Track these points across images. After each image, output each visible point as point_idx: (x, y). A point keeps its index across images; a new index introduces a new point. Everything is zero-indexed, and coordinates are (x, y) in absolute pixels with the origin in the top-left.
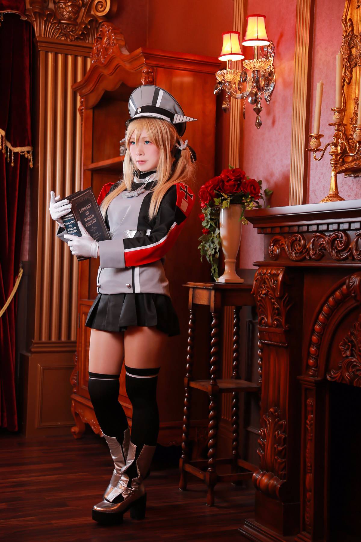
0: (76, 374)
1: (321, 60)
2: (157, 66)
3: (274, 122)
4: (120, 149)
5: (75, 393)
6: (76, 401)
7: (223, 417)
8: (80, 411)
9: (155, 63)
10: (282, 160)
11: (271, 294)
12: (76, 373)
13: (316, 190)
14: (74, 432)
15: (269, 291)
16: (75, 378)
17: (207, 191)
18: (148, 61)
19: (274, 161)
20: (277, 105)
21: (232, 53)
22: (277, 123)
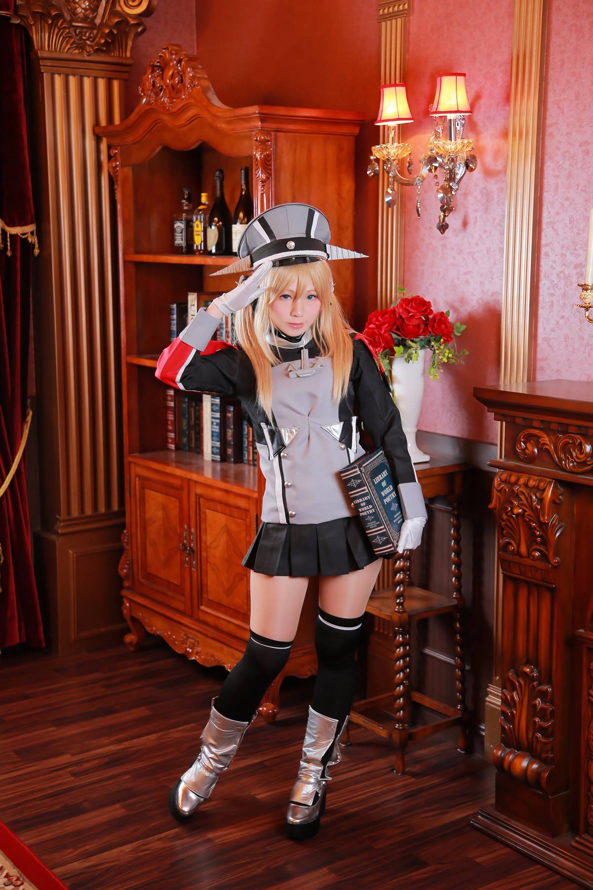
0: (128, 562)
1: (558, 148)
2: (277, 131)
3: (465, 224)
4: (176, 226)
5: (128, 588)
6: (131, 601)
7: (377, 629)
8: (139, 615)
9: (274, 126)
10: (482, 283)
11: (528, 515)
12: (127, 560)
13: (550, 339)
14: (131, 643)
15: (527, 510)
16: (126, 566)
17: (380, 333)
18: (265, 125)
19: (467, 282)
20: (471, 199)
21: (400, 117)
22: (470, 227)
